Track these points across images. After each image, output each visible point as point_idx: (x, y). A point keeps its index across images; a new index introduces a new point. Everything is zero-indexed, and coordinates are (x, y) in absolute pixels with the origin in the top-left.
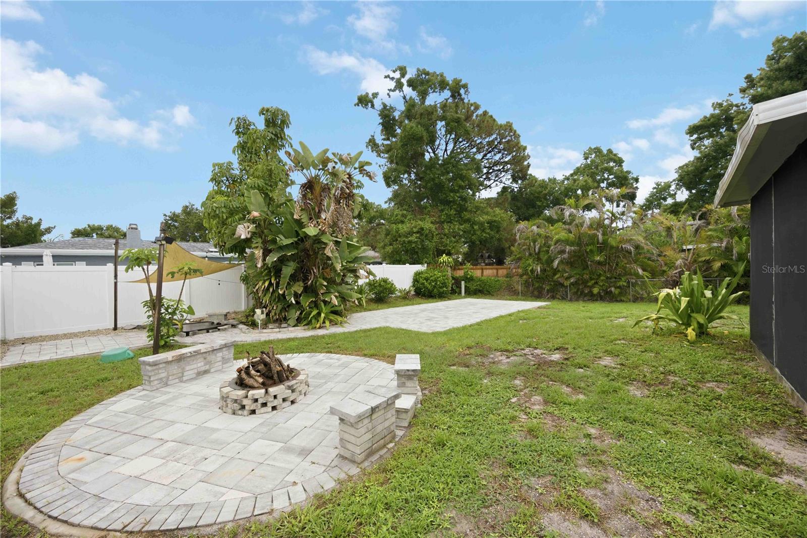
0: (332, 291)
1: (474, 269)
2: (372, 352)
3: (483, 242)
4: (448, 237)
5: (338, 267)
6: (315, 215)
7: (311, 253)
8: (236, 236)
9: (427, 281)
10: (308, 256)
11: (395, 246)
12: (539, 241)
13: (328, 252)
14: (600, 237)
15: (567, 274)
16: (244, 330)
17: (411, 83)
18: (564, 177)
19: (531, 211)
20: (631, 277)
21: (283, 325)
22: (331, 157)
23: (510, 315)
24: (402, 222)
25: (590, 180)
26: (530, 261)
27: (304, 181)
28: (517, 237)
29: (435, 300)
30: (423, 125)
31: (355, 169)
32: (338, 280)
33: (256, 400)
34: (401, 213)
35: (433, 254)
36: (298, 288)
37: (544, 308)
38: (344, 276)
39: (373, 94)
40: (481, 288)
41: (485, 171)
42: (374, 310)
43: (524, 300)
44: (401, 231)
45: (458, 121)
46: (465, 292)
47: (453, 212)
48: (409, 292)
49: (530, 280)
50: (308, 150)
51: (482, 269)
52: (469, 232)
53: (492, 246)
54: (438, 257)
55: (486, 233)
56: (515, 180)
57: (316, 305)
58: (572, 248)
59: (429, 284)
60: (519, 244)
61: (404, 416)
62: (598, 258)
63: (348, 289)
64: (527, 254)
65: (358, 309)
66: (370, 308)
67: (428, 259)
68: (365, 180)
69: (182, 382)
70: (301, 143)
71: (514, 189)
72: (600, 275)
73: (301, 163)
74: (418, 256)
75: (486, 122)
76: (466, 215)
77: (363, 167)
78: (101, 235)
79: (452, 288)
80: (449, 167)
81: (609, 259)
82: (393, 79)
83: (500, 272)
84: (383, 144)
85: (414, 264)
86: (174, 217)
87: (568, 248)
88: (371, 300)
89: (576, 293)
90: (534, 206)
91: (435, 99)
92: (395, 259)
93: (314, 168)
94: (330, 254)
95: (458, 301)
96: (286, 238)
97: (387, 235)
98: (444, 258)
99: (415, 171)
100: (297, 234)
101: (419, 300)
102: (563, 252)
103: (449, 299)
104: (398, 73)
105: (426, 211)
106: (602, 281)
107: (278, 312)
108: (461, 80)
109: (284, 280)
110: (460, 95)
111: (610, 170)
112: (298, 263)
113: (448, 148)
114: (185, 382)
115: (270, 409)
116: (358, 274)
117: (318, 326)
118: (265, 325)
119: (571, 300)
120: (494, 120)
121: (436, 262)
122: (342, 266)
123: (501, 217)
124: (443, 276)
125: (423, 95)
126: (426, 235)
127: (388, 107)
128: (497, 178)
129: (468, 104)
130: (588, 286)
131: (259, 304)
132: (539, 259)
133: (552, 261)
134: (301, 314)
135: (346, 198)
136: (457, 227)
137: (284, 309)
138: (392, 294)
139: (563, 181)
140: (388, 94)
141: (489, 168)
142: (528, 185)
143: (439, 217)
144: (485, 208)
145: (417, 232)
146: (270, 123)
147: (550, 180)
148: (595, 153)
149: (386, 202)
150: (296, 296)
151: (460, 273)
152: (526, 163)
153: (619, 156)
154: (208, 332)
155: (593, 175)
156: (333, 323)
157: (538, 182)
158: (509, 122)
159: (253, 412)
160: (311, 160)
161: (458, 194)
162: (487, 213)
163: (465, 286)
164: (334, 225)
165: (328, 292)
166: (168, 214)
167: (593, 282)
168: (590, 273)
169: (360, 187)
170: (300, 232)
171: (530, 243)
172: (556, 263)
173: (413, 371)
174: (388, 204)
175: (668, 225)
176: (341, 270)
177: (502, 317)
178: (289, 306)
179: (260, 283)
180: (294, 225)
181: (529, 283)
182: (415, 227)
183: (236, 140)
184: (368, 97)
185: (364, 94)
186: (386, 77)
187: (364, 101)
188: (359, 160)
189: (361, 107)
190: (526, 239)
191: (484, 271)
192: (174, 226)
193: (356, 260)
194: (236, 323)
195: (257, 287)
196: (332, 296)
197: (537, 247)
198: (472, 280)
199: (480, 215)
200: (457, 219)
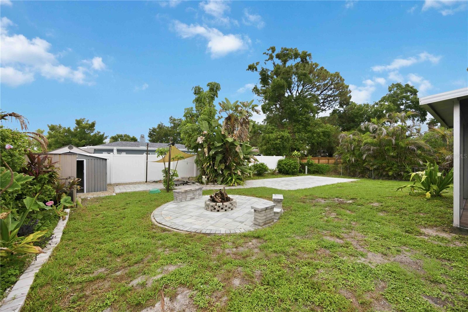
0: (238, 168)
1: (313, 159)
2: (260, 195)
3: (319, 144)
4: (298, 141)
5: (242, 157)
6: (231, 132)
7: (229, 150)
8: (197, 142)
9: (285, 165)
10: (227, 151)
11: (268, 146)
12: (354, 143)
14: (394, 141)
15: (372, 163)
16: (198, 185)
17: (278, 56)
18: (374, 103)
19: (352, 124)
20: (415, 165)
21: (215, 184)
22: (240, 104)
23: (332, 185)
24: (272, 133)
25: (392, 105)
26: (348, 155)
27: (227, 116)
28: (340, 141)
29: (290, 176)
30: (284, 79)
31: (250, 108)
32: (241, 163)
33: (219, 207)
34: (271, 127)
35: (289, 150)
36: (222, 166)
37: (355, 182)
38: (243, 161)
39: (256, 63)
40: (317, 170)
41: (322, 101)
42: (257, 179)
43: (343, 178)
44: (271, 138)
45: (305, 75)
46: (308, 172)
47: (301, 127)
48: (275, 171)
49: (348, 166)
50: (229, 102)
51: (319, 159)
52: (311, 138)
53: (325, 146)
54: (292, 152)
55: (321, 138)
56: (341, 105)
57: (230, 175)
58: (375, 148)
59: (287, 167)
60: (341, 145)
61: (277, 215)
62: (392, 154)
63: (245, 168)
64: (346, 151)
65: (249, 179)
66: (255, 178)
67: (286, 153)
68: (254, 114)
69: (186, 201)
70: (226, 99)
71: (340, 111)
72: (393, 164)
73: (225, 108)
74: (280, 151)
75: (322, 74)
76: (309, 128)
77: (254, 107)
78: (122, 139)
79: (300, 169)
80: (299, 101)
81: (400, 154)
82: (267, 54)
83: (331, 161)
84: (261, 89)
85: (278, 155)
86: (154, 130)
87: (372, 148)
88: (255, 174)
89: (378, 174)
90: (354, 121)
91: (291, 63)
92: (268, 153)
93: (231, 110)
94: (238, 151)
95: (303, 177)
96: (218, 143)
97: (263, 139)
98: (296, 152)
99: (279, 103)
101: (280, 175)
102: (369, 150)
103: (298, 176)
104: (271, 51)
105: (285, 126)
106: (395, 167)
107: (213, 177)
108: (307, 52)
109: (217, 163)
110: (306, 59)
111: (407, 98)
112: (223, 154)
113: (299, 89)
114: (187, 201)
115: (224, 210)
116: (250, 160)
117: (231, 185)
118: (207, 183)
119: (374, 179)
120: (328, 72)
121: (291, 155)
123: (330, 130)
124: (294, 163)
125: (285, 62)
126: (285, 140)
127: (265, 70)
128: (329, 105)
129: (311, 65)
130: (386, 171)
131: (204, 173)
132: (354, 154)
133: (362, 155)
134: (223, 179)
135: (245, 123)
136: (304, 135)
137: (216, 176)
138: (266, 171)
139: (374, 106)
140: (265, 63)
141: (325, 99)
142: (350, 108)
143: (293, 129)
144: (321, 123)
145: (280, 138)
146: (212, 89)
147: (365, 105)
148: (397, 87)
149: (263, 122)
150: (222, 170)
151: (305, 161)
152: (348, 95)
153: (414, 88)
154: (184, 185)
155: (394, 102)
156: (239, 184)
157: (356, 107)
158: (337, 72)
159: (218, 211)
160: (230, 106)
161: (304, 117)
162: (322, 127)
163: (308, 169)
164: (240, 137)
165: (236, 169)
166: (151, 129)
167: (389, 168)
168: (387, 163)
169: (251, 116)
170: (224, 140)
171: (348, 145)
172: (364, 157)
173: (280, 199)
174: (263, 123)
175: (443, 133)
177: (327, 185)
178: (217, 175)
179: (206, 164)
180: (222, 137)
181: (347, 168)
182: (279, 135)
183: (194, 97)
184: (254, 65)
185: (252, 64)
186: (264, 54)
187: (252, 68)
188: (252, 104)
189: (250, 71)
190: (346, 142)
191: (320, 160)
192: (154, 134)
193: (249, 153)
194: (194, 182)
195: (204, 165)
196: (238, 171)
197: (352, 147)
198: (312, 165)
199: (318, 128)
200: (303, 131)
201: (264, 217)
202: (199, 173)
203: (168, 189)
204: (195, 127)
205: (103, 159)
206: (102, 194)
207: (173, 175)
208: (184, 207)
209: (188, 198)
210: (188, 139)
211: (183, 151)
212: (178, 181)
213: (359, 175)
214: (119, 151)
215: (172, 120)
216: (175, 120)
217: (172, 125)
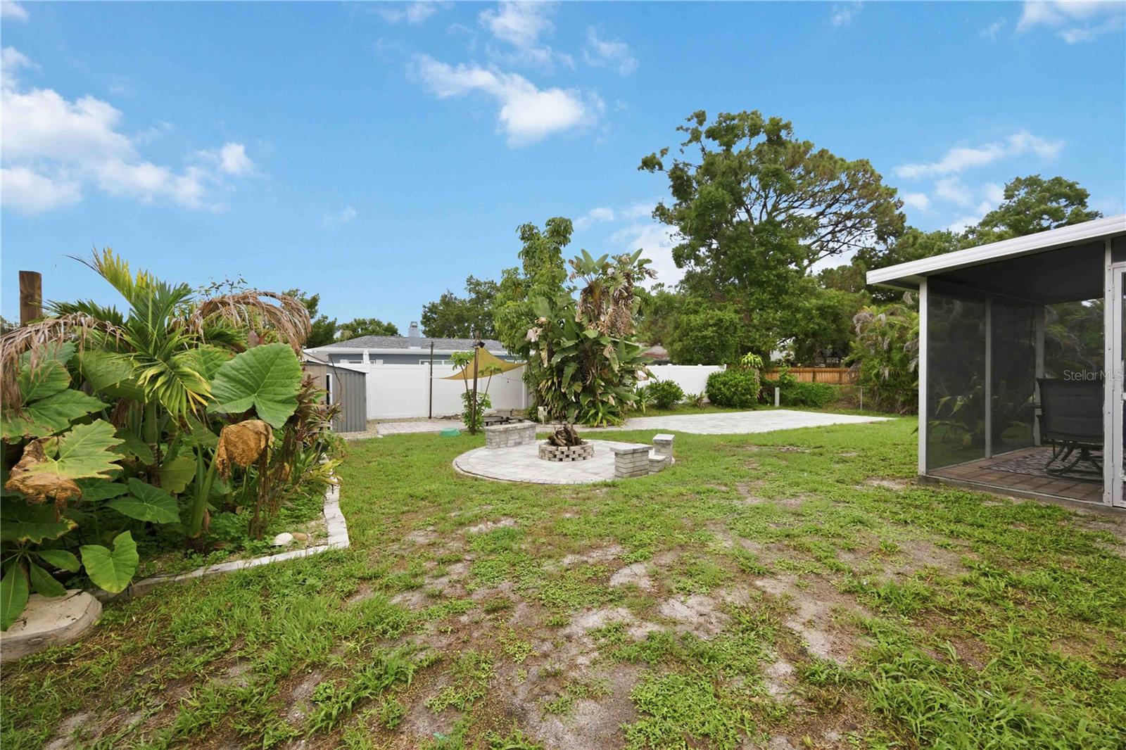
0: (610, 391)
1: (799, 372)
4: (757, 330)
5: (616, 368)
6: (594, 317)
7: (590, 354)
8: (526, 339)
9: (724, 386)
10: (588, 357)
11: (685, 343)
12: (890, 333)
13: (606, 353)
16: (530, 423)
17: (712, 134)
21: (563, 421)
22: (611, 261)
24: (696, 312)
26: (876, 362)
27: (585, 285)
28: (858, 329)
29: (735, 410)
30: (725, 186)
31: (634, 268)
32: (616, 380)
33: (563, 453)
34: (694, 300)
35: (736, 352)
36: (578, 387)
38: (622, 376)
39: (660, 153)
40: (803, 398)
42: (655, 416)
44: (694, 324)
45: (776, 174)
46: (780, 404)
47: (766, 296)
48: (700, 399)
49: (876, 388)
50: (590, 256)
51: (816, 372)
52: (789, 323)
54: (741, 355)
55: (814, 323)
57: (593, 404)
59: (728, 390)
60: (861, 339)
61: (655, 464)
63: (626, 391)
64: (873, 351)
65: (637, 414)
66: (650, 413)
67: (728, 358)
70: (583, 251)
73: (582, 269)
74: (715, 355)
75: (821, 168)
76: (787, 299)
77: (642, 265)
78: (366, 330)
79: (760, 395)
82: (687, 130)
83: (845, 376)
84: (674, 209)
85: (709, 364)
86: (433, 308)
88: (652, 406)
92: (685, 358)
93: (594, 273)
94: (608, 356)
96: (568, 340)
97: (676, 328)
98: (750, 357)
100: (578, 336)
101: (712, 408)
103: (755, 410)
104: (694, 121)
105: (729, 296)
107: (559, 409)
108: (781, 120)
109: (566, 380)
110: (779, 137)
112: (578, 364)
113: (767, 204)
114: (509, 447)
115: (571, 460)
116: (636, 376)
117: (596, 424)
118: (548, 421)
120: (838, 160)
121: (739, 363)
122: (620, 367)
123: (838, 302)
124: (746, 380)
125: (728, 145)
126: (727, 329)
127: (681, 165)
128: (849, 238)
129: (794, 146)
131: (541, 401)
132: (889, 360)
133: (908, 363)
134: (580, 412)
135: (624, 298)
136: (773, 316)
137: (564, 408)
138: (678, 400)
139: (966, 236)
140: (681, 150)
141: (837, 224)
142: (901, 245)
143: (747, 302)
145: (715, 325)
146: (554, 232)
148: (1029, 186)
149: (677, 286)
150: (577, 395)
151: (775, 377)
152: (897, 212)
154: (501, 424)
156: (610, 424)
157: (920, 241)
158: (861, 160)
159: (561, 460)
160: (591, 266)
161: (774, 272)
162: (818, 296)
163: (781, 395)
164: (613, 326)
165: (606, 393)
166: (428, 305)
170: (581, 335)
171: (877, 336)
172: (913, 365)
174: (677, 289)
176: (619, 371)
178: (569, 405)
179: (544, 382)
180: (575, 328)
181: (874, 391)
182: (712, 318)
183: (522, 245)
184: (655, 158)
185: (649, 154)
186: (678, 129)
187: (650, 164)
188: (639, 258)
189: (646, 171)
190: (872, 331)
191: (818, 374)
192: (434, 319)
193: (634, 360)
194: (521, 418)
195: (541, 386)
196: (610, 397)
197: (886, 343)
198: (791, 386)
199: (806, 299)
200: (772, 305)
201: (631, 465)
202: (532, 401)
203: (473, 430)
204: (523, 309)
205: (359, 373)
206: (361, 436)
207: (482, 404)
208: (504, 454)
209: (511, 442)
210: (509, 332)
211: (498, 357)
212: (490, 416)
213: (902, 409)
214: (373, 357)
215: (473, 284)
216: (478, 284)
217: (473, 296)
